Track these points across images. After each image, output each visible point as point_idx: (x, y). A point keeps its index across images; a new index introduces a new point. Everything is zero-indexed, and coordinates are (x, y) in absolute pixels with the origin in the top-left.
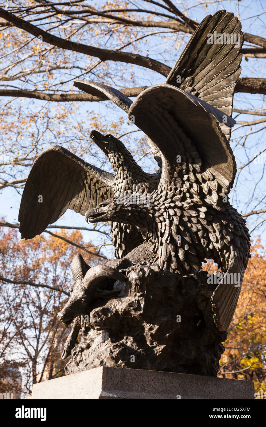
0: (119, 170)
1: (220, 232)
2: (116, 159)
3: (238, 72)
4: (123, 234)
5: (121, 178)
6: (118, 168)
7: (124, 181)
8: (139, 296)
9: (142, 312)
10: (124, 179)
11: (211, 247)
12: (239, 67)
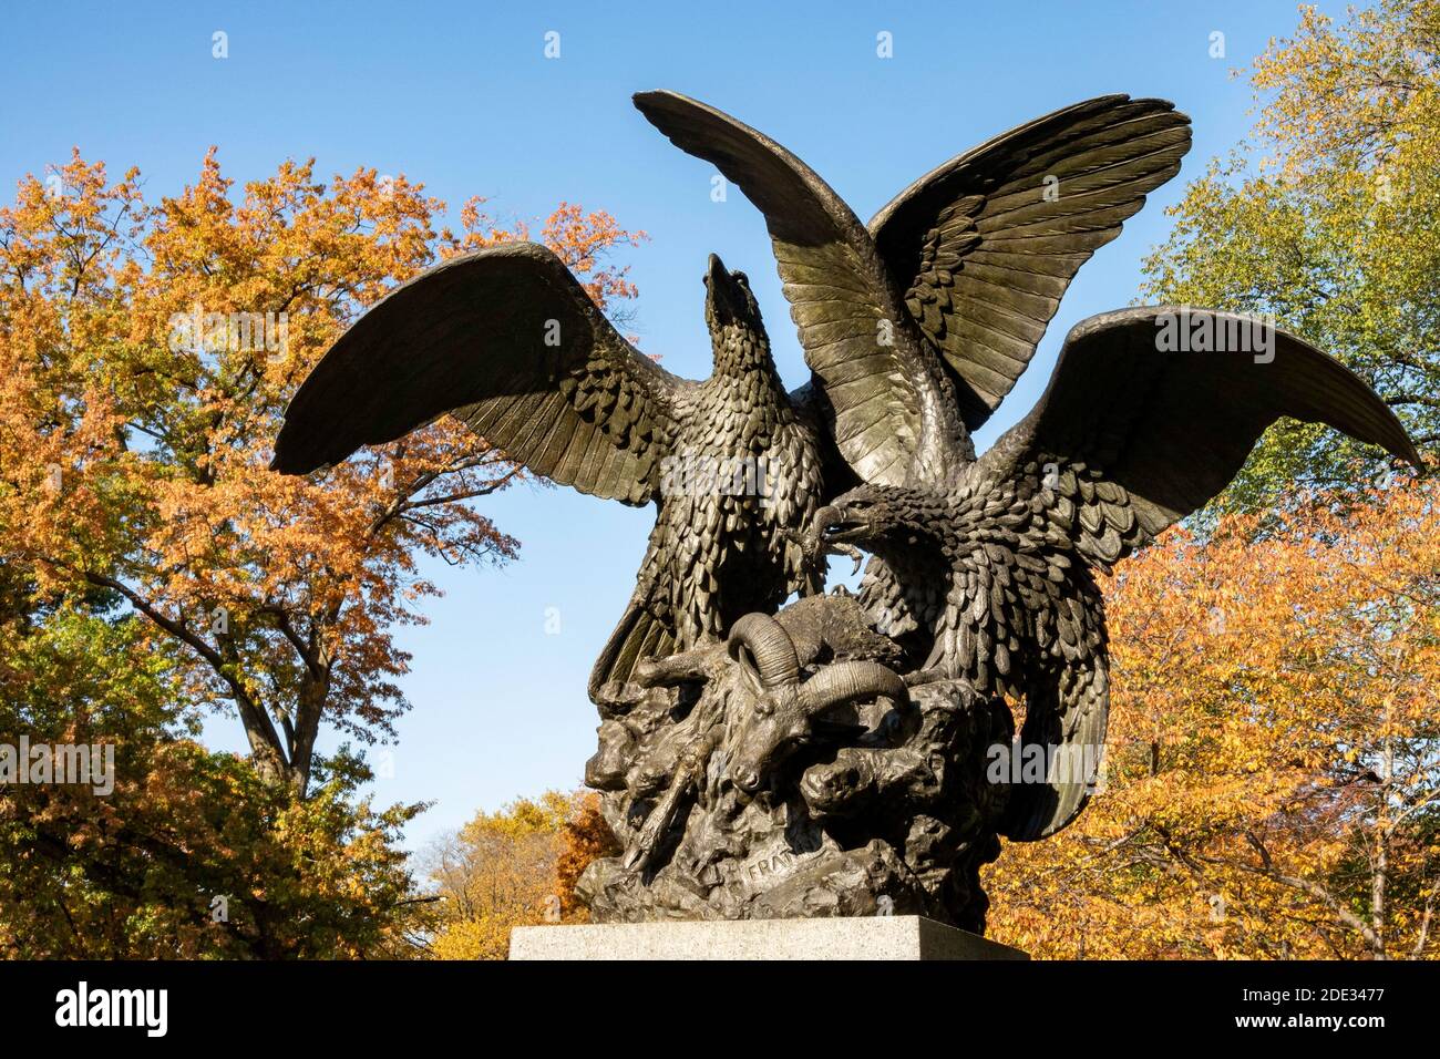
0: (748, 378)
1: (1084, 622)
2: (747, 346)
3: (1109, 233)
4: (724, 552)
5: (746, 399)
6: (747, 370)
7: (755, 410)
8: (934, 752)
9: (939, 788)
10: (756, 405)
11: (1055, 650)
12: (1120, 224)
